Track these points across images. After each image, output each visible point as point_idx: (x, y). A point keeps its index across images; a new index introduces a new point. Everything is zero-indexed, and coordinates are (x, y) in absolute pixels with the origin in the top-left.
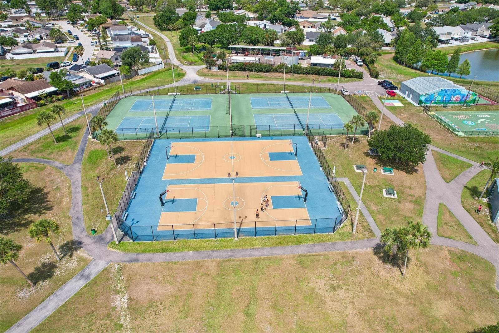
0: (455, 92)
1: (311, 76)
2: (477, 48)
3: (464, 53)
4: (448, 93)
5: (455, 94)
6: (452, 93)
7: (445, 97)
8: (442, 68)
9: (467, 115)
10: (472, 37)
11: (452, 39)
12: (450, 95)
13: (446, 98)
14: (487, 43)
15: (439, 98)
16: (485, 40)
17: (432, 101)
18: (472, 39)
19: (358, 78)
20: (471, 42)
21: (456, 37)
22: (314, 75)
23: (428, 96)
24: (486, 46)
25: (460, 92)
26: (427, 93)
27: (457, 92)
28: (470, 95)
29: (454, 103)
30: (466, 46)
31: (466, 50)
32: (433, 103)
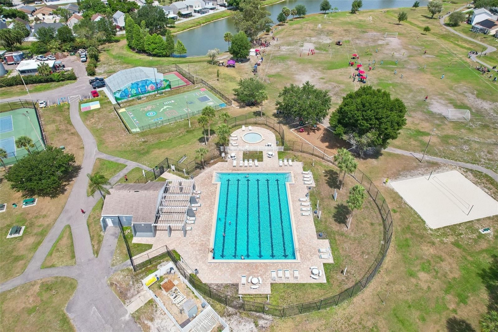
0: (146, 83)
1: (15, 87)
2: (214, 19)
3: (202, 25)
4: (140, 84)
5: (147, 84)
6: (144, 84)
7: (139, 89)
8: (162, 51)
9: (155, 104)
10: (212, 7)
11: (195, 11)
12: (143, 86)
13: (141, 90)
14: (225, 11)
15: (134, 92)
16: (223, 9)
17: (129, 95)
18: (212, 9)
19: (71, 80)
20: (211, 12)
21: (197, 9)
22: (18, 86)
23: (121, 92)
24: (223, 15)
25: (152, 82)
26: (119, 89)
27: (148, 82)
28: (163, 82)
29: (150, 92)
30: (206, 18)
31: (204, 21)
32: (130, 97)
